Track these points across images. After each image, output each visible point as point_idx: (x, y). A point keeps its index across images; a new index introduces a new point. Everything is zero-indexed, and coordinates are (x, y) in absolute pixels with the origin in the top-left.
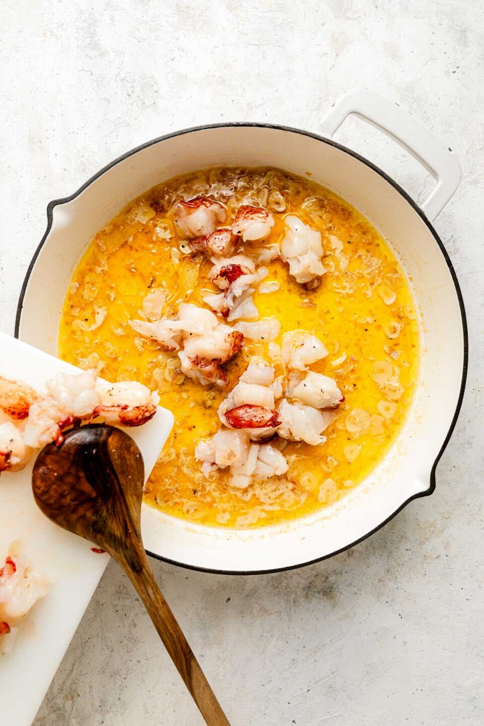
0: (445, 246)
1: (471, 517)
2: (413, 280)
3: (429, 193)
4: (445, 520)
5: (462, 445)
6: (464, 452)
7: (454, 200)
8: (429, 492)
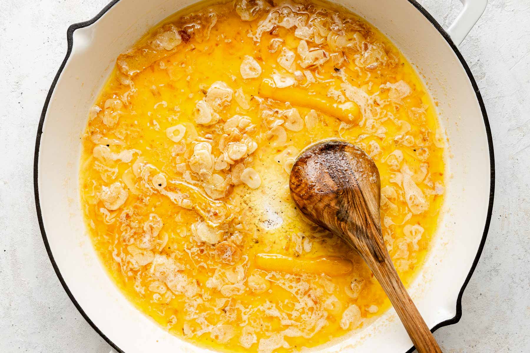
0: (471, 71)
1: (497, 346)
2: (439, 104)
3: (455, 16)
4: (472, 349)
5: (489, 272)
6: (491, 279)
7: (481, 24)
8: (455, 320)
